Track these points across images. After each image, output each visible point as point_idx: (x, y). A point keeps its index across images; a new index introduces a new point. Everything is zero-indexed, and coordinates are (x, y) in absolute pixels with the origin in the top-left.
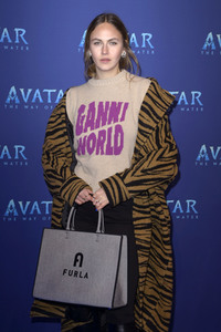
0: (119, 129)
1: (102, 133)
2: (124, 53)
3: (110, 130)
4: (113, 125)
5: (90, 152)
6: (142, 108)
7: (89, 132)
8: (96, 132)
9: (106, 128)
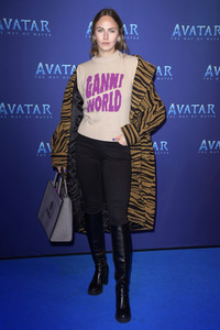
0: (118, 93)
1: (105, 96)
2: (119, 39)
3: (111, 93)
4: (114, 90)
5: (98, 109)
6: (135, 79)
7: (96, 96)
8: (101, 95)
9: (108, 92)
